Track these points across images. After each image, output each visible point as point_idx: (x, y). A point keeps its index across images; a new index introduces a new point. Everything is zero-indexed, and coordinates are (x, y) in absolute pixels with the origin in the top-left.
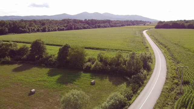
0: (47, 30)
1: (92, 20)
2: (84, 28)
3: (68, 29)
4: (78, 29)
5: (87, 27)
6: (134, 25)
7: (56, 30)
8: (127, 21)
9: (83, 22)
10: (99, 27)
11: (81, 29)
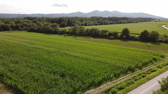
0: (88, 24)
1: (114, 18)
2: (111, 24)
3: (100, 25)
4: (107, 24)
5: (112, 22)
6: (146, 21)
7: (93, 25)
8: (140, 18)
9: (108, 19)
10: (121, 23)
11: (109, 24)
